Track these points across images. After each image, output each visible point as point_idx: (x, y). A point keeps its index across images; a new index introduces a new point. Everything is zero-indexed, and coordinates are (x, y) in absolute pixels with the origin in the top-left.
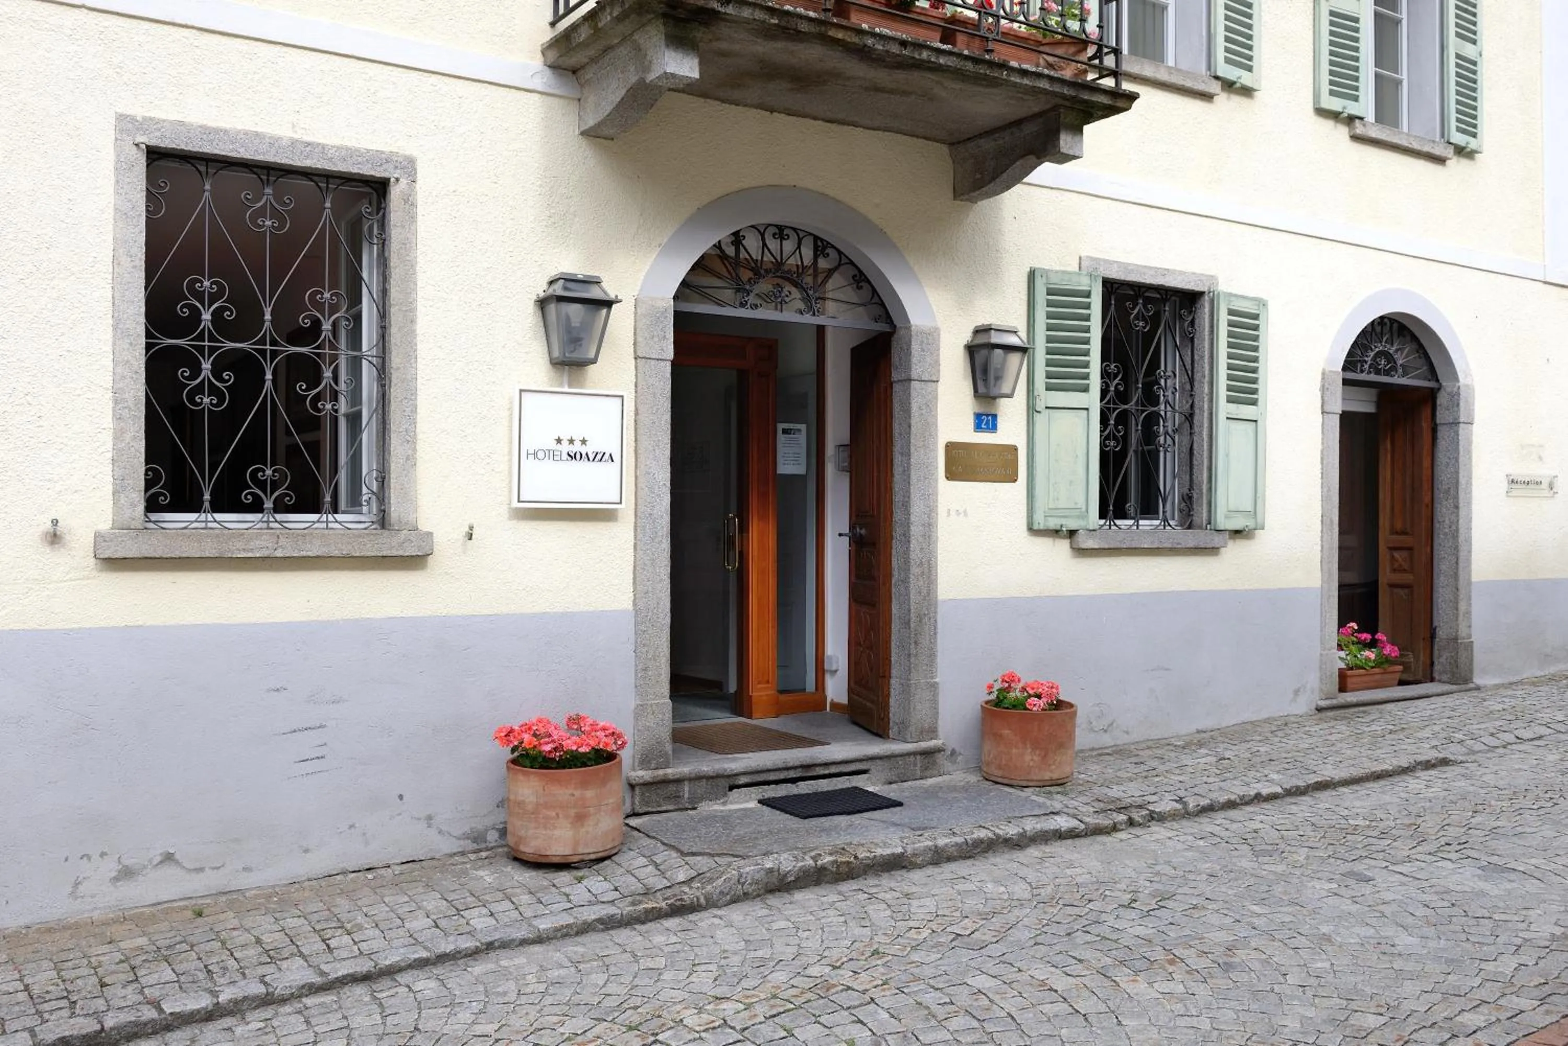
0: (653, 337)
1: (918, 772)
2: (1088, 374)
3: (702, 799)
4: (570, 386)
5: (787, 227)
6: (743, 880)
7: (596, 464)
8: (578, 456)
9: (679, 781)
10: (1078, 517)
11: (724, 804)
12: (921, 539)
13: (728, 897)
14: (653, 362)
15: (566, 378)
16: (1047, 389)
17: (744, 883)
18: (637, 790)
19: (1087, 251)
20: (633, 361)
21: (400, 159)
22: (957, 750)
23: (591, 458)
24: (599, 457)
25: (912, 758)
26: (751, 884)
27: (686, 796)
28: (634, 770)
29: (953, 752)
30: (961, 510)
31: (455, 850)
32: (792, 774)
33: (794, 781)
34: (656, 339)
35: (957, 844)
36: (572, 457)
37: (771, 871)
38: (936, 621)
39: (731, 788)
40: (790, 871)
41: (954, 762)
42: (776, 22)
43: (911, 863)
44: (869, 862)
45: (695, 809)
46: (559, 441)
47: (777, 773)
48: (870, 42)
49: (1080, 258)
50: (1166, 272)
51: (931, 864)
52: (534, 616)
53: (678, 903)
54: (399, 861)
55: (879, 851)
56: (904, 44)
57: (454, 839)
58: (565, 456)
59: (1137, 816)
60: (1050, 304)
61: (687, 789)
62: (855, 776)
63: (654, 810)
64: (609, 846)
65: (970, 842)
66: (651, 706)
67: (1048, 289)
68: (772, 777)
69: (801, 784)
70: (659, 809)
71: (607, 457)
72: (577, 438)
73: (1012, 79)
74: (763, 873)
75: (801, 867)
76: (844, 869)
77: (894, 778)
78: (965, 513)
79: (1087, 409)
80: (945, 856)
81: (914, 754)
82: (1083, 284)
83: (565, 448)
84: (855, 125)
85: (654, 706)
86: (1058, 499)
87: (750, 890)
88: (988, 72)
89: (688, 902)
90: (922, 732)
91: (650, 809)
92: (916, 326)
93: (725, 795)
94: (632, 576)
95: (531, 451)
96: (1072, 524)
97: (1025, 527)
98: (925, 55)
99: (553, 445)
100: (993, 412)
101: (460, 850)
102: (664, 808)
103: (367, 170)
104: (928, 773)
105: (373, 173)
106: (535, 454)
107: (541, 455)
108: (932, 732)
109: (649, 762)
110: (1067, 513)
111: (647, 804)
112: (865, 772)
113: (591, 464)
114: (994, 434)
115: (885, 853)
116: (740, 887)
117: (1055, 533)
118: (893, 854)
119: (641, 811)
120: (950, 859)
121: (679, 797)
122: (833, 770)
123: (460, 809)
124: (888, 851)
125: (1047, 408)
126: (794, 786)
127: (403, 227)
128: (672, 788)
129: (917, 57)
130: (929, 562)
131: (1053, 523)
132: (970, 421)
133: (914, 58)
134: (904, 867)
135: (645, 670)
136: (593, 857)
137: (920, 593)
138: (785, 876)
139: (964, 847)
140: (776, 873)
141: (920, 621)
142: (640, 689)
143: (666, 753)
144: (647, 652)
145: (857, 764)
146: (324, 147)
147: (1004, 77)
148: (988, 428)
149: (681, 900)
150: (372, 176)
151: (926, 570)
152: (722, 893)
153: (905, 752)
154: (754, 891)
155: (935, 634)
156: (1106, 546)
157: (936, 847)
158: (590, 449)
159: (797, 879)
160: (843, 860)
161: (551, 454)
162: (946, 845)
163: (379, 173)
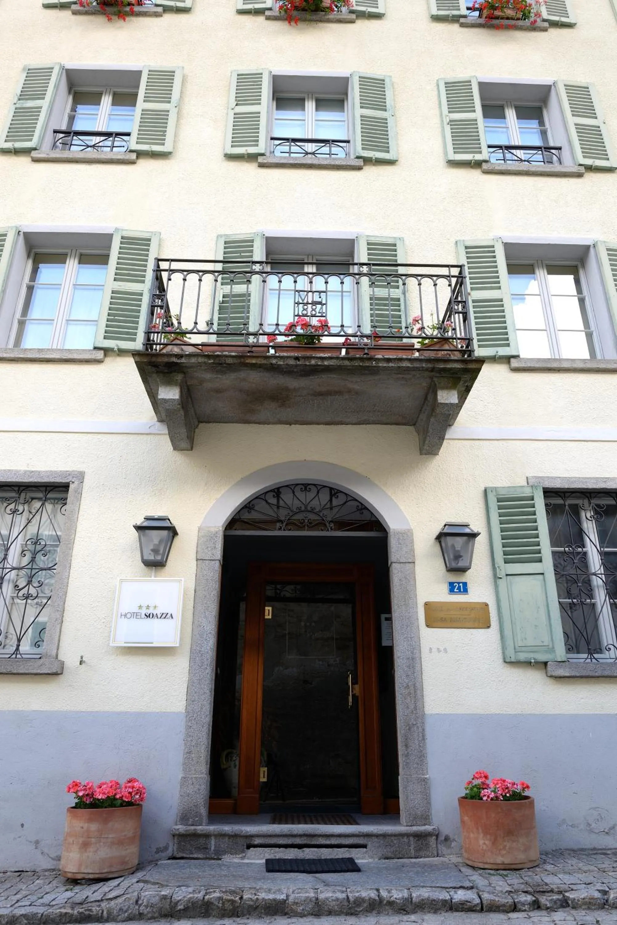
0: (208, 548)
1: (413, 851)
2: (540, 550)
3: (225, 852)
4: (155, 577)
5: (309, 484)
6: (140, 902)
7: (163, 621)
8: (151, 616)
9: (207, 836)
10: (546, 652)
11: (243, 858)
12: (406, 669)
13: (126, 914)
14: (207, 562)
15: (153, 574)
16: (505, 563)
17: (141, 905)
18: (176, 838)
19: (531, 473)
20: (195, 562)
21: (76, 473)
22: (451, 836)
23: (159, 616)
24: (164, 616)
25: (405, 839)
26: (147, 907)
27: (213, 848)
28: (176, 825)
29: (447, 839)
30: (442, 649)
31: (49, 868)
32: (298, 841)
33: (300, 847)
34: (209, 549)
35: (337, 899)
36: (148, 616)
37: (164, 897)
38: (423, 730)
39: (249, 847)
40: (180, 900)
41: (449, 847)
42: (212, 361)
43: (292, 911)
44: (252, 903)
45: (220, 859)
46: (140, 607)
47: (286, 839)
48: (274, 361)
49: (527, 478)
50: (606, 480)
51: (312, 915)
52: (119, 714)
53: (87, 913)
54: (13, 870)
55: (262, 895)
56: (297, 358)
57: (50, 859)
58: (143, 616)
59: (544, 900)
60: (500, 508)
61: (213, 842)
62: (354, 849)
63: (188, 856)
64: (105, 871)
65: (351, 899)
66: (192, 778)
67: (497, 498)
68: (281, 841)
69: (307, 850)
70: (191, 856)
71: (169, 615)
72: (152, 605)
73: (380, 365)
74: (157, 898)
75: (191, 898)
76: (228, 906)
77: (390, 855)
78: (445, 650)
79: (543, 574)
80: (326, 908)
81: (408, 835)
82: (527, 492)
83: (144, 611)
84: (341, 423)
85: (194, 780)
86: (526, 639)
87: (145, 912)
88: (361, 364)
89: (95, 913)
90: (415, 818)
91: (185, 855)
92: (394, 529)
93: (243, 852)
94: (186, 690)
95: (124, 614)
96: (542, 657)
97: (501, 660)
98: (313, 362)
99: (136, 610)
100: (464, 581)
101: (53, 868)
102: (195, 856)
103: (58, 480)
104: (422, 853)
105: (61, 481)
106: (125, 615)
107: (129, 616)
108: (426, 818)
109: (188, 820)
110: (535, 649)
111: (183, 851)
112: (364, 846)
113: (159, 620)
114: (466, 596)
115: (267, 898)
116: (137, 907)
117: (528, 664)
118: (275, 900)
119: (178, 856)
120: (330, 913)
121: (206, 848)
122: (334, 841)
123: (57, 838)
124: (271, 896)
125: (507, 575)
126: (300, 850)
127: (73, 504)
128: (202, 841)
129: (308, 364)
130: (414, 685)
131: (522, 657)
132: (445, 588)
133: (306, 365)
134: (286, 914)
135: (190, 753)
136: (91, 876)
137: (408, 708)
138: (176, 903)
139: (346, 904)
140: (168, 900)
141: (409, 729)
142: (186, 766)
143: (201, 815)
144: (192, 741)
145: (355, 838)
146: (39, 472)
147: (375, 365)
148: (460, 591)
149: (90, 910)
150: (61, 482)
151: (412, 692)
152: (121, 909)
153: (397, 833)
154: (148, 912)
155: (424, 739)
156: (578, 675)
157: (317, 899)
158: (158, 612)
159: (186, 909)
160: (229, 898)
161: (135, 615)
162: (327, 899)
163: (64, 481)
